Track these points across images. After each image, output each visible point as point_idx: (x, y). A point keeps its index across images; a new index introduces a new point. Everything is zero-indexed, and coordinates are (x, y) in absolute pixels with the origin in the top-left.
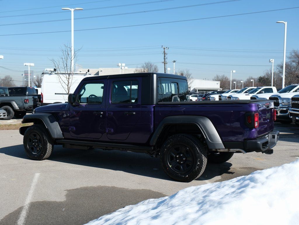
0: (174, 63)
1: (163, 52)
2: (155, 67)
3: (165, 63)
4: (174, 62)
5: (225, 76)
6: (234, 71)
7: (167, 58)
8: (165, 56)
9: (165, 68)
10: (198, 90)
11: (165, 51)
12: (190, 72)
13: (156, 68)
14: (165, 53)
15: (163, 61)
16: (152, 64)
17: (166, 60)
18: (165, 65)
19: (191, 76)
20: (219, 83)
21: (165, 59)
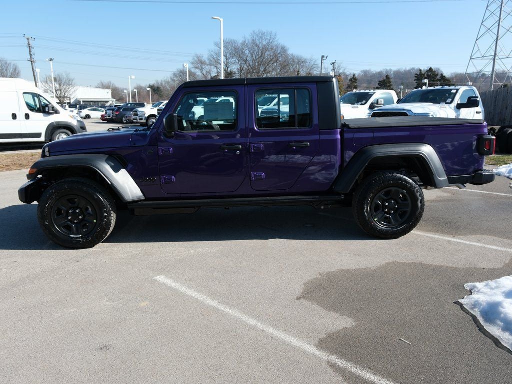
0: (51, 62)
1: (27, 45)
2: (14, 67)
3: (31, 62)
4: (51, 60)
5: (112, 82)
6: (133, 77)
7: (34, 54)
8: (30, 51)
9: (33, 68)
10: (83, 102)
11: (30, 43)
12: (71, 76)
13: (15, 69)
14: (30, 46)
15: (29, 57)
16: (8, 62)
17: (33, 56)
18: (32, 64)
19: (74, 81)
20: (110, 91)
21: (31, 55)
